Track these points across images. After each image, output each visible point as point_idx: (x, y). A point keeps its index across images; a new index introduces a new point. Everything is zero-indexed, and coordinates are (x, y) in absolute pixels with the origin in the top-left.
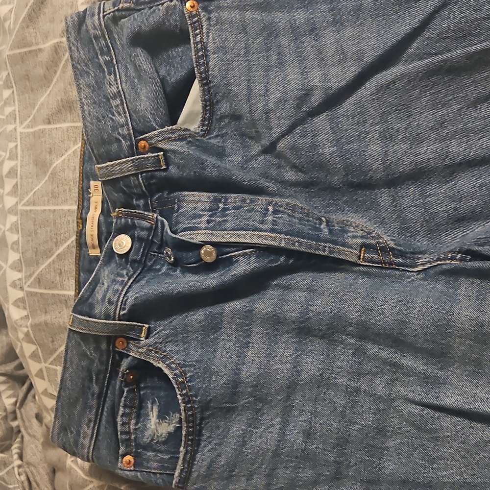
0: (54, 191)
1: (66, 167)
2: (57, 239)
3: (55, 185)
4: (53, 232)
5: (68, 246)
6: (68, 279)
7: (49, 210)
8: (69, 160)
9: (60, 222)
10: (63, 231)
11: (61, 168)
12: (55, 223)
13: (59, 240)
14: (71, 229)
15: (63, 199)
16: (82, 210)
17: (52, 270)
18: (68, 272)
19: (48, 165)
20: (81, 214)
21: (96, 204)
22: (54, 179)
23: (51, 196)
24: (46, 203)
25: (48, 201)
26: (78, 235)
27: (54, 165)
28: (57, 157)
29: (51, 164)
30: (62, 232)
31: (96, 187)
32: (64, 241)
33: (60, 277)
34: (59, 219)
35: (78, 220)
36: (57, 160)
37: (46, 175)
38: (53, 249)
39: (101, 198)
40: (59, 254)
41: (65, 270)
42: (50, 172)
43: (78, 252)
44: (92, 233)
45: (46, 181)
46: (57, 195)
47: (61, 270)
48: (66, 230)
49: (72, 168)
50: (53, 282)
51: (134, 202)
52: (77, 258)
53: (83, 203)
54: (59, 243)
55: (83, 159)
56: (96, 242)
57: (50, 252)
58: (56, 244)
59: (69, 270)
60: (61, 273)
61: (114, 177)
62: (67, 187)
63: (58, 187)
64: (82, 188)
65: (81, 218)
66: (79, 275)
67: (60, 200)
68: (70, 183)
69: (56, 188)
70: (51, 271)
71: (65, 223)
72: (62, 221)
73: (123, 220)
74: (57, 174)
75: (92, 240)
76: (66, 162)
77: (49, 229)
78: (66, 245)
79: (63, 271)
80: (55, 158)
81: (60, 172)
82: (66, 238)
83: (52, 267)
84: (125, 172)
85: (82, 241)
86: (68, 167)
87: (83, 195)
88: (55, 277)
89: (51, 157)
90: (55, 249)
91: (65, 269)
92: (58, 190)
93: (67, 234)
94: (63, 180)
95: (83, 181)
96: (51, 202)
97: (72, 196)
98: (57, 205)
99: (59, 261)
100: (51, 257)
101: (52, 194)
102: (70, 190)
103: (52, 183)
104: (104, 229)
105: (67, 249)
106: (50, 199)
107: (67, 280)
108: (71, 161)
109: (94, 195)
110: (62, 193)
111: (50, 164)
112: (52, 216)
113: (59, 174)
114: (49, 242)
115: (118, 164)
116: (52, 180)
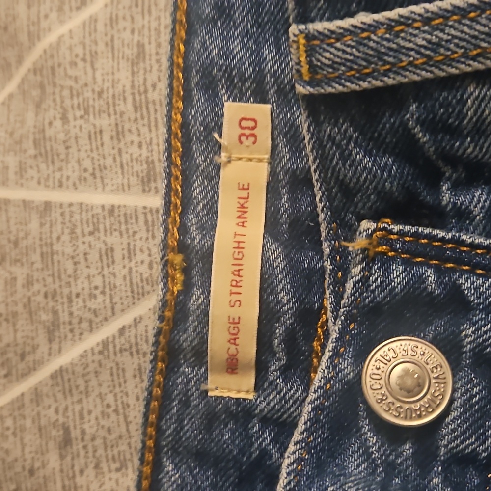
0: (49, 132)
1: (101, 47)
2: (55, 312)
3: (51, 113)
4: (36, 287)
5: (105, 344)
6: (97, 466)
7: (24, 201)
8: (113, 21)
9: (69, 250)
10: (81, 285)
11: (79, 50)
12: (48, 256)
13: (64, 317)
14: (119, 282)
15: (87, 163)
16: (182, 215)
17: (28, 423)
18: (99, 442)
19: (23, 38)
20: (183, 229)
21: (244, 194)
22: (49, 89)
23: (32, 152)
24: (11, 175)
25: (22, 170)
26: (168, 314)
27: (50, 39)
28: (60, 9)
29: (34, 37)
30: (79, 290)
31: (244, 124)
32: (85, 325)
33: (62, 457)
34: (66, 237)
35: (171, 256)
36: (62, 22)
37: (10, 77)
38: (35, 348)
39: (263, 170)
40: (61, 371)
41: (83, 432)
42: (28, 64)
43: (159, 378)
44: (235, 312)
45: (11, 96)
46: (61, 149)
47: (67, 430)
48: (98, 281)
49: (128, 52)
50: (32, 472)
51: (446, 197)
52: (154, 404)
53: (187, 184)
54: (64, 330)
55: (187, 14)
56: (249, 349)
57: (23, 356)
58: (52, 331)
59: (102, 433)
60: (66, 442)
61: (390, 81)
62: (104, 122)
63: (64, 119)
64: (184, 126)
65: (182, 248)
66: (157, 466)
67: (71, 171)
68: (121, 107)
69: (58, 123)
70: (23, 429)
71: (94, 256)
72: (82, 248)
73: (397, 271)
74: (60, 72)
75: (234, 341)
76: (100, 27)
77: (20, 273)
78: (93, 340)
79: (75, 433)
80: (54, 15)
81: (74, 64)
82: (95, 313)
83: (27, 412)
84: (449, 61)
85: (187, 338)
86: (110, 44)
87: (186, 155)
88: (42, 451)
89: (34, 10)
90: (44, 348)
91: (86, 426)
92: (67, 132)
93: (100, 298)
94: (88, 94)
95: (187, 99)
96: (31, 173)
97: (126, 157)
98: (61, 186)
99: (60, 396)
100: (25, 375)
101: (36, 143)
102: (119, 134)
103: (38, 106)
104: (284, 297)
105: (97, 357)
106: (30, 162)
107: (90, 472)
108: (122, 24)
109: (234, 156)
110: (84, 142)
111: (29, 33)
112: (34, 226)
113: (70, 72)
114: (21, 322)
115: (427, 21)
116: (36, 93)
